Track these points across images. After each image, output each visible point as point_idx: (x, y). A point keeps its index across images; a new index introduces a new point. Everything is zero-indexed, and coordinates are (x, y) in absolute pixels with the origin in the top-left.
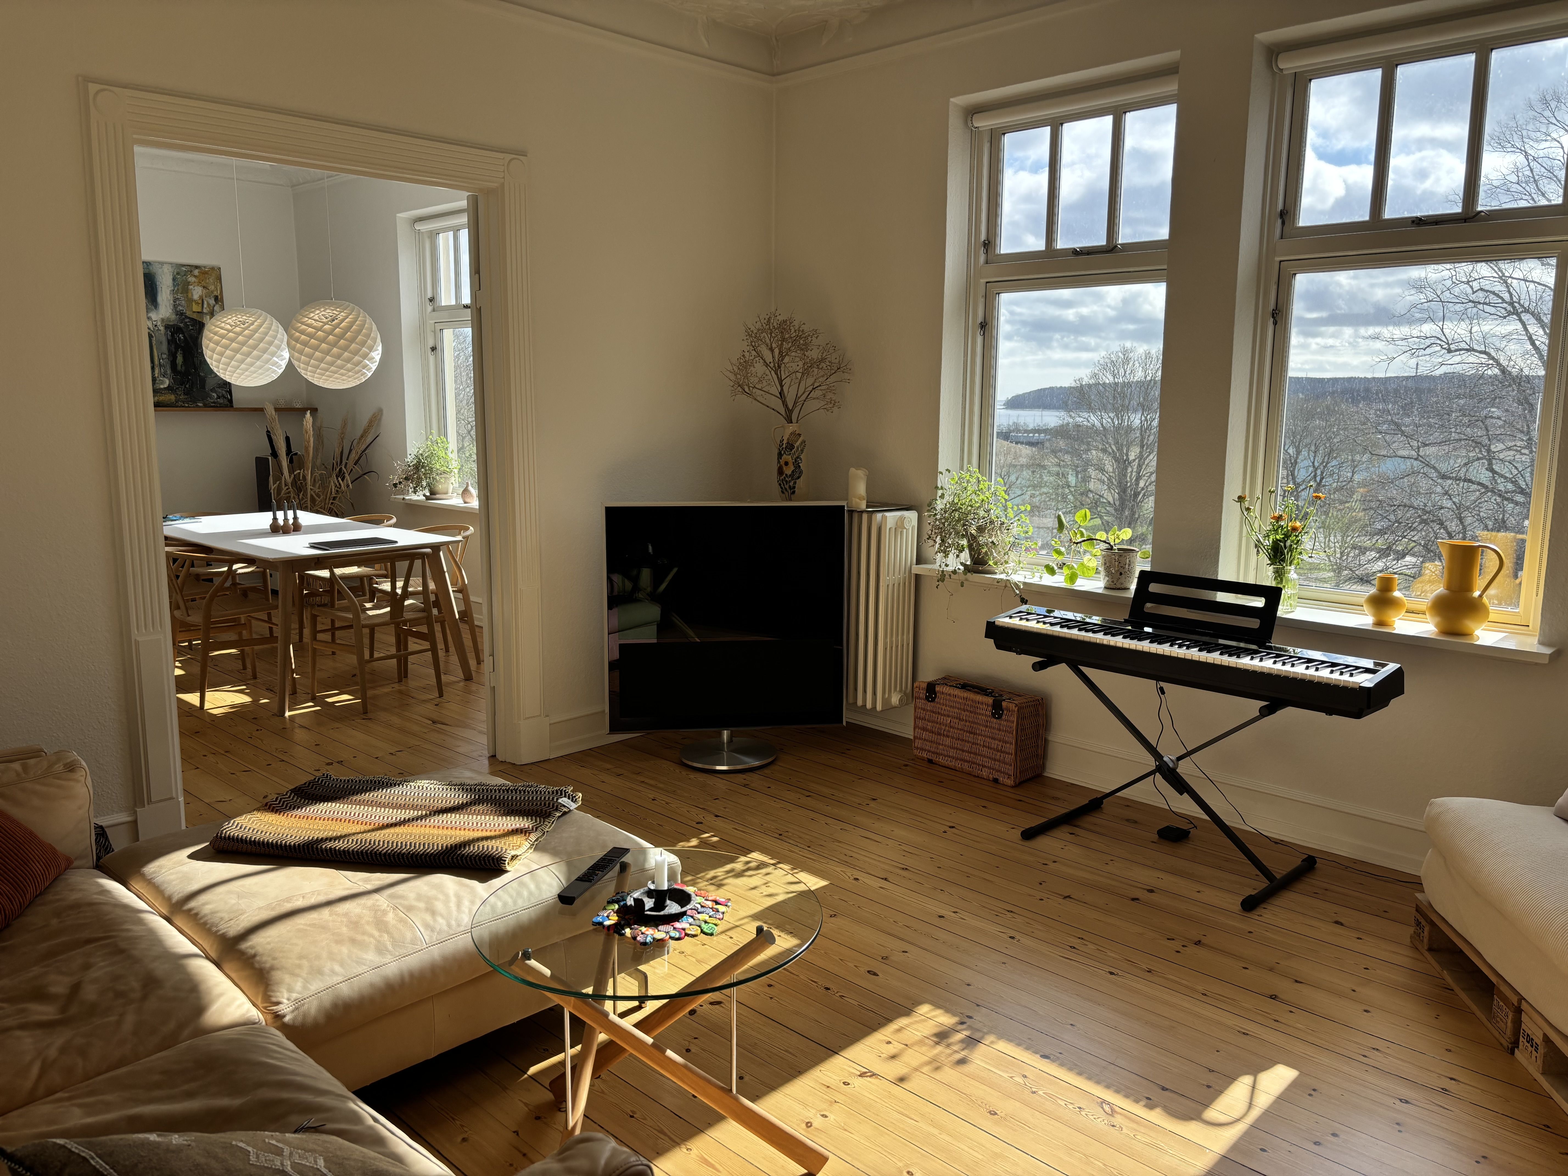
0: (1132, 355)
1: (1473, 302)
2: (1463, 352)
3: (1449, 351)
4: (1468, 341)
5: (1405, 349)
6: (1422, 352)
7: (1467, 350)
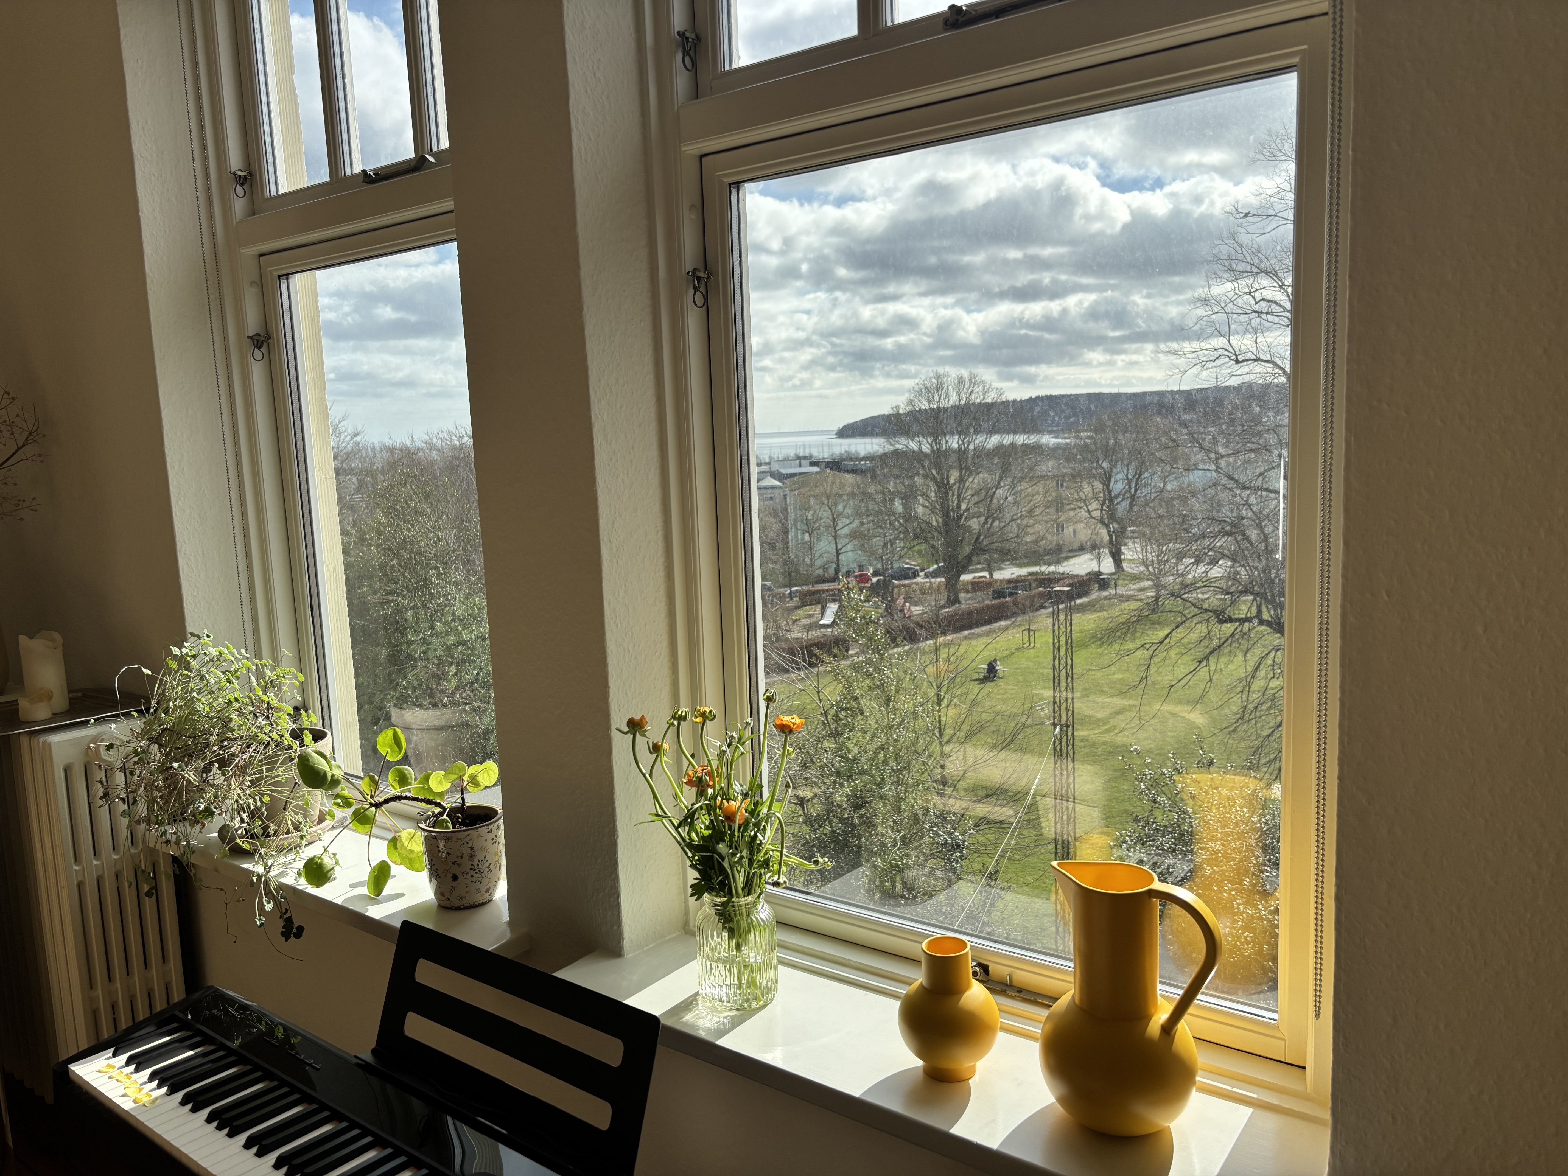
0: (945, 379)
1: (1255, 312)
2: (1249, 362)
3: (1237, 362)
4: (1254, 351)
5: (1194, 361)
6: (1212, 364)
7: (1255, 360)
